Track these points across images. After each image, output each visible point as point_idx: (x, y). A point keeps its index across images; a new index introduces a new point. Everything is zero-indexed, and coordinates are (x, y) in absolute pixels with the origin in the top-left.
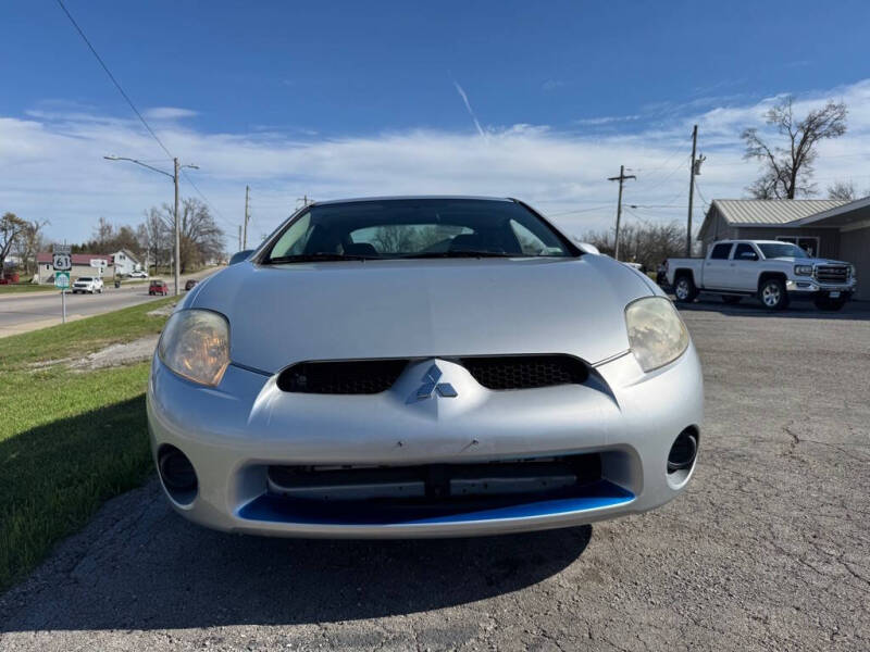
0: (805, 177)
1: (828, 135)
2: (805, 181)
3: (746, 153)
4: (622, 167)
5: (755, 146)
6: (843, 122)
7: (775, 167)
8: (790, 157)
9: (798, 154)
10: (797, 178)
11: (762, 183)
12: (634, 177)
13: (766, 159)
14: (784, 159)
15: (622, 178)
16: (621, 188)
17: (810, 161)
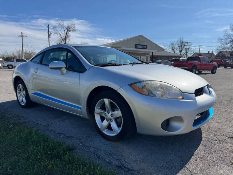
0: (69, 41)
1: (72, 31)
2: (69, 42)
3: (54, 33)
4: (22, 33)
5: (56, 31)
6: (75, 28)
7: (61, 37)
8: (64, 35)
9: (66, 35)
10: (67, 41)
11: (59, 41)
12: (26, 36)
13: (59, 35)
14: (63, 35)
15: (22, 36)
16: (22, 39)
17: (69, 37)
